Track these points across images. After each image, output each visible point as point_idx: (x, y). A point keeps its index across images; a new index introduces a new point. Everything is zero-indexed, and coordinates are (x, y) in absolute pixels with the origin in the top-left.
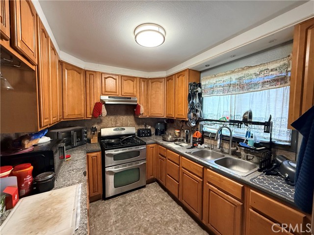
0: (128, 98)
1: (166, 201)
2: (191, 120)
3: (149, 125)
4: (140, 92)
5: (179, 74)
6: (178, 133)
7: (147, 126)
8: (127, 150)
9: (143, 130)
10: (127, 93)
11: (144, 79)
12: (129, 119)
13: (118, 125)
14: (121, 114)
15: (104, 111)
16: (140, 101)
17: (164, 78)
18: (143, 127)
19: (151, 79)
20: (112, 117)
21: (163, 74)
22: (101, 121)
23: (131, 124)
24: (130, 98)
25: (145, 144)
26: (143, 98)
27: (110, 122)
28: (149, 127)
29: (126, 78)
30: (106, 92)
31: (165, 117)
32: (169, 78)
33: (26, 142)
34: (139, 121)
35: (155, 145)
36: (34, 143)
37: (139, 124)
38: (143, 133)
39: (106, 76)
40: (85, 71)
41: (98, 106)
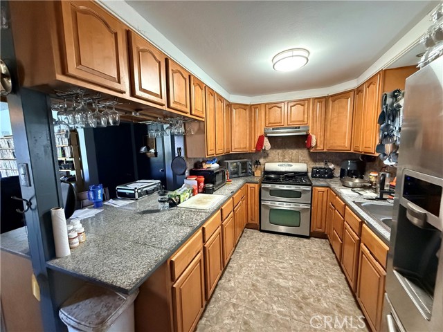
0: (296, 128)
3: (333, 163)
4: (313, 119)
5: (370, 82)
7: (329, 164)
9: (321, 168)
10: (294, 122)
11: (319, 99)
12: (303, 153)
13: (286, 160)
14: (290, 147)
15: (267, 144)
16: (313, 129)
17: (353, 90)
18: (322, 165)
19: (332, 96)
20: (280, 151)
21: (352, 85)
22: (268, 155)
23: (303, 160)
24: (299, 128)
25: (311, 185)
26: (318, 126)
27: (277, 156)
28: (332, 166)
29: (293, 104)
30: (270, 123)
31: (352, 151)
32: (358, 91)
33: (204, 164)
34: (315, 156)
35: (327, 189)
36: (208, 166)
37: (315, 161)
38: (317, 172)
39: (270, 106)
40: (251, 106)
41: (261, 139)
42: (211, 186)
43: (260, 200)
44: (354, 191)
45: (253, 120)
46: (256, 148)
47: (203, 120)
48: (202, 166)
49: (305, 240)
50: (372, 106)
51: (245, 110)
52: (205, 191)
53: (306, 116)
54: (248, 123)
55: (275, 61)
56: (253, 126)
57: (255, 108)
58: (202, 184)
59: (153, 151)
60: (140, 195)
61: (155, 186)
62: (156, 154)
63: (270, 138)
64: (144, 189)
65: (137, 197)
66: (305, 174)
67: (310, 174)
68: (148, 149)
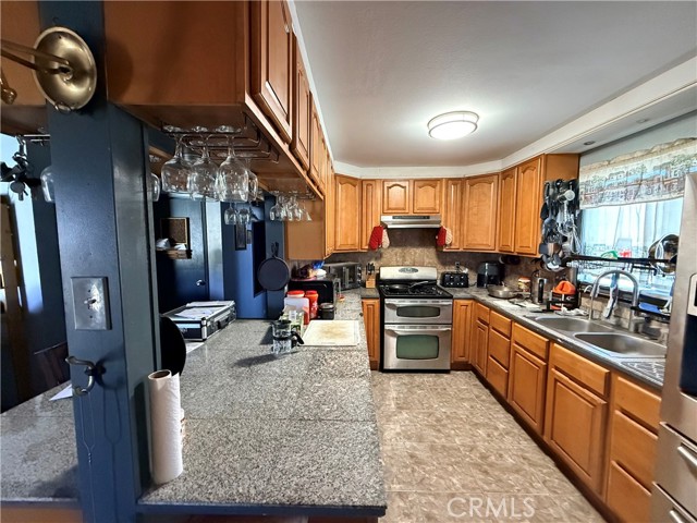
0: (424, 217)
1: (483, 401)
2: (548, 256)
3: (466, 267)
4: (446, 206)
5: (526, 166)
6: (526, 284)
7: (461, 267)
8: (418, 302)
9: (452, 274)
10: (423, 209)
11: (455, 181)
12: (428, 254)
13: (407, 262)
14: (412, 245)
15: (386, 240)
16: (446, 221)
17: (497, 174)
18: (453, 269)
19: (469, 178)
20: (398, 250)
21: (496, 166)
22: (381, 256)
23: (429, 263)
24: (428, 217)
25: (451, 297)
26: (452, 215)
27: (394, 257)
28: (466, 271)
29: (421, 183)
30: (389, 209)
31: (497, 251)
32: (506, 174)
33: (310, 271)
34: (444, 258)
35: (470, 302)
36: (315, 273)
37: (444, 264)
38: (451, 280)
39: (390, 184)
40: (362, 181)
41: (377, 233)
42: (330, 306)
43: (382, 323)
44: (513, 303)
45: (364, 202)
46: (369, 245)
47: (323, 198)
48: (307, 274)
49: (446, 376)
50: (532, 195)
51: (355, 186)
52: (320, 315)
53: (437, 202)
54: (357, 206)
55: (431, 126)
56: (364, 211)
57: (367, 185)
58: (315, 304)
59: (182, 247)
60: (210, 332)
61: (229, 312)
62: (189, 253)
63: (390, 231)
64: (216, 320)
65: (205, 335)
66: (432, 283)
67: (438, 283)
68: (172, 243)
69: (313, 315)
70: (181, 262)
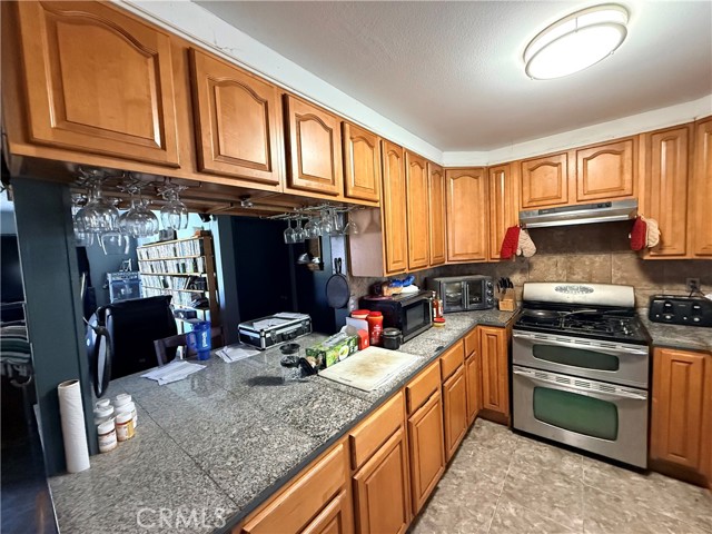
0: (600, 206)
4: (648, 181)
7: (704, 289)
10: (595, 192)
11: (667, 134)
12: (624, 262)
13: (575, 277)
14: (586, 250)
15: (526, 244)
16: (648, 207)
20: (560, 259)
22: (530, 266)
23: (623, 278)
24: (608, 205)
26: (666, 197)
27: (553, 269)
30: (533, 200)
33: (385, 289)
34: (657, 270)
35: (700, 356)
36: (394, 291)
37: (658, 280)
38: (666, 310)
39: (533, 164)
40: (489, 169)
41: (512, 235)
42: (394, 333)
43: (510, 364)
45: (493, 196)
46: (502, 253)
47: (378, 205)
48: (381, 292)
49: (635, 477)
51: (477, 178)
52: (383, 343)
53: (628, 177)
54: (482, 203)
56: (494, 208)
57: (496, 173)
58: (378, 328)
59: (317, 260)
60: (270, 342)
61: (300, 325)
62: (321, 265)
63: (533, 232)
66: (630, 312)
67: (644, 312)
68: (311, 257)
69: (374, 341)
70: (318, 273)
